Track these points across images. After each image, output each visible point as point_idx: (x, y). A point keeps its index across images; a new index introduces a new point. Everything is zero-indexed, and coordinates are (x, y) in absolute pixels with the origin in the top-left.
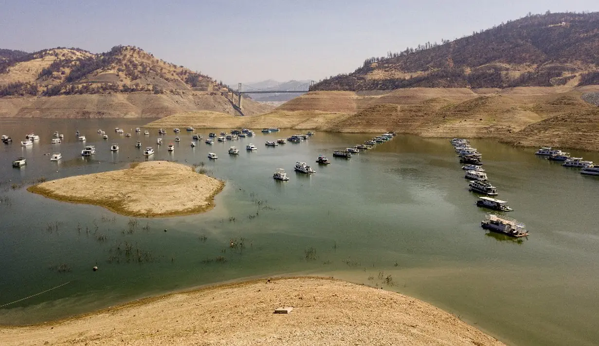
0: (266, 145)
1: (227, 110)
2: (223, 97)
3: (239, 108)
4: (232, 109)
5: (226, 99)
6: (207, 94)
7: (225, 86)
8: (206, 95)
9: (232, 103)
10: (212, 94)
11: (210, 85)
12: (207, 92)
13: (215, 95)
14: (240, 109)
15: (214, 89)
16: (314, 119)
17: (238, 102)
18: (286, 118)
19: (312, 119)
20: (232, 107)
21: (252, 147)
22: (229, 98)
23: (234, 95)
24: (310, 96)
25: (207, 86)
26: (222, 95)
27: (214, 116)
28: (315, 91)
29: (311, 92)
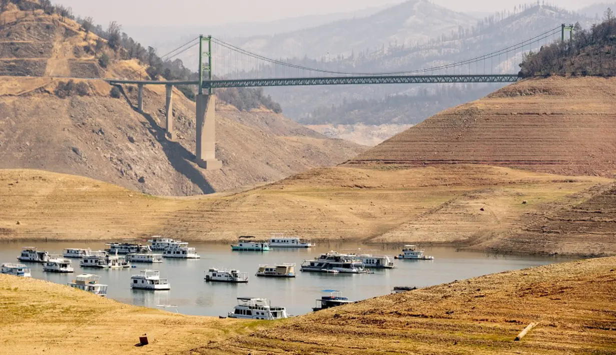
0: (208, 279)
1: (138, 170)
2: (120, 103)
3: (196, 158)
4: (163, 165)
5: (133, 114)
6: (42, 90)
7: (135, 52)
8: (36, 99)
9: (160, 133)
10: (64, 90)
11: (57, 46)
12: (39, 82)
13: (82, 93)
14: (203, 165)
15: (77, 68)
16: (472, 203)
17: (192, 132)
18: (356, 197)
19: (462, 202)
20: (162, 155)
21: (152, 282)
22: (151, 108)
23: (176, 95)
24: (521, 103)
25: (45, 51)
26: (114, 95)
27: (45, 190)
28: (547, 75)
29: (526, 83)
